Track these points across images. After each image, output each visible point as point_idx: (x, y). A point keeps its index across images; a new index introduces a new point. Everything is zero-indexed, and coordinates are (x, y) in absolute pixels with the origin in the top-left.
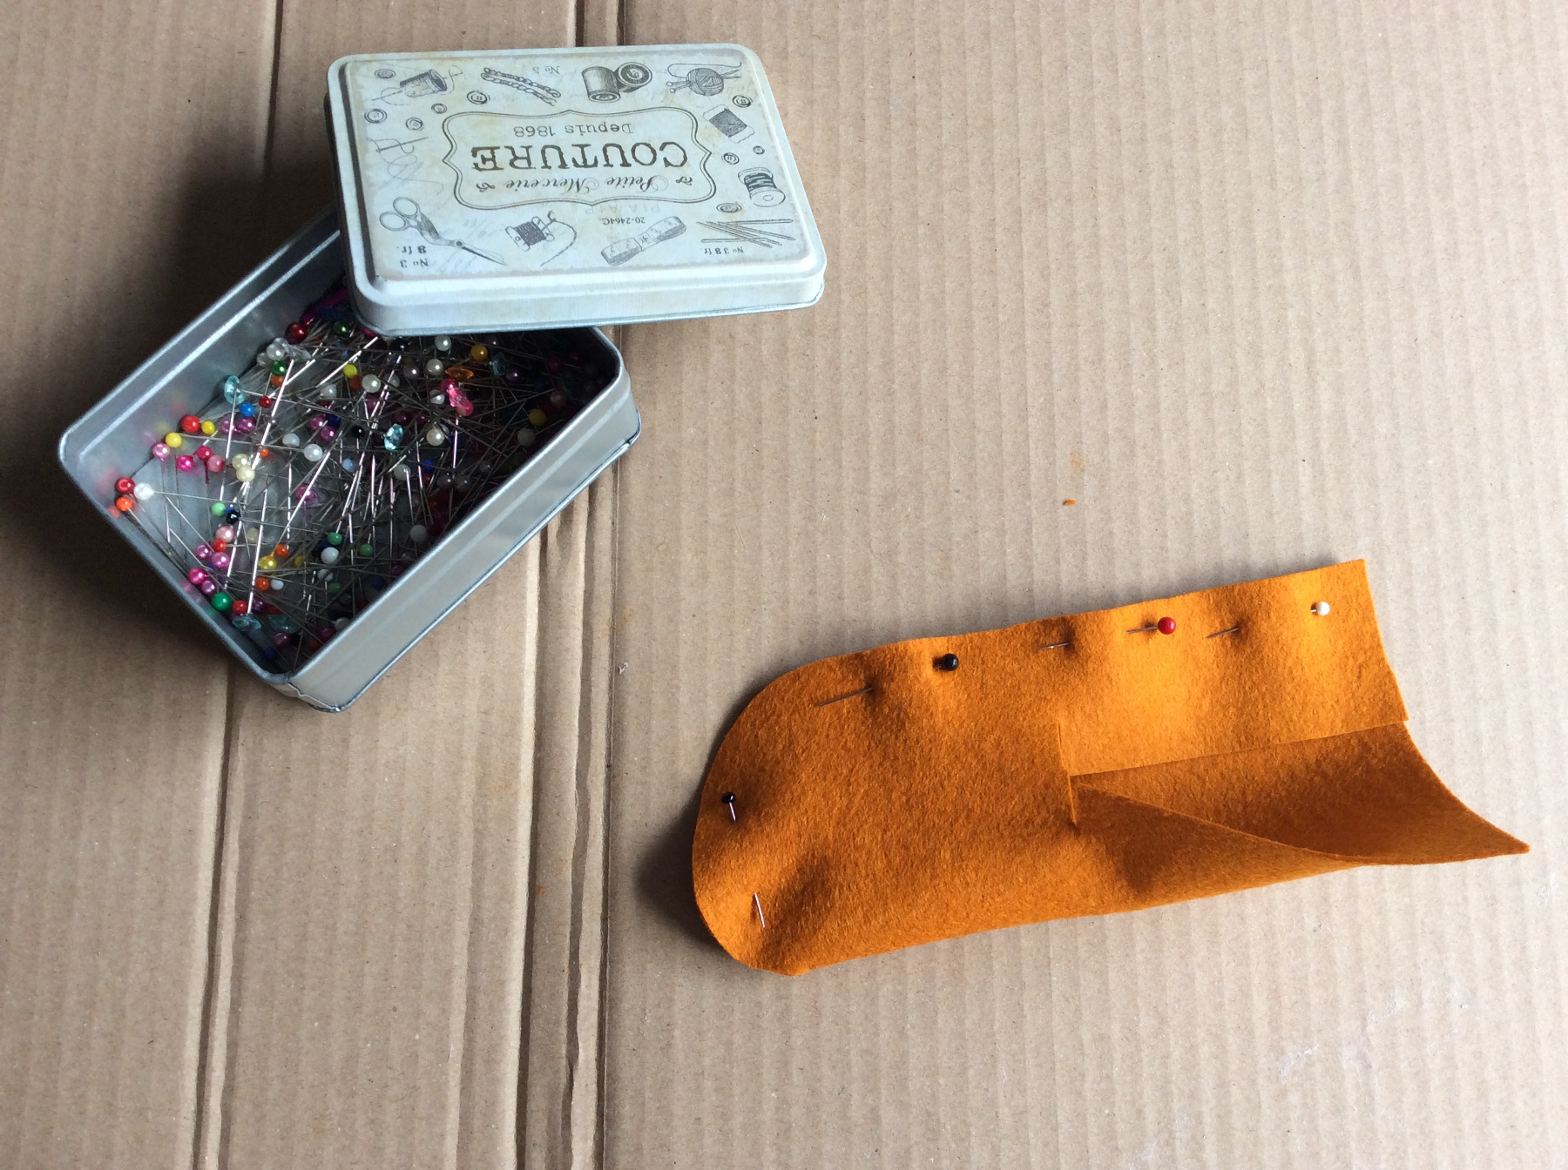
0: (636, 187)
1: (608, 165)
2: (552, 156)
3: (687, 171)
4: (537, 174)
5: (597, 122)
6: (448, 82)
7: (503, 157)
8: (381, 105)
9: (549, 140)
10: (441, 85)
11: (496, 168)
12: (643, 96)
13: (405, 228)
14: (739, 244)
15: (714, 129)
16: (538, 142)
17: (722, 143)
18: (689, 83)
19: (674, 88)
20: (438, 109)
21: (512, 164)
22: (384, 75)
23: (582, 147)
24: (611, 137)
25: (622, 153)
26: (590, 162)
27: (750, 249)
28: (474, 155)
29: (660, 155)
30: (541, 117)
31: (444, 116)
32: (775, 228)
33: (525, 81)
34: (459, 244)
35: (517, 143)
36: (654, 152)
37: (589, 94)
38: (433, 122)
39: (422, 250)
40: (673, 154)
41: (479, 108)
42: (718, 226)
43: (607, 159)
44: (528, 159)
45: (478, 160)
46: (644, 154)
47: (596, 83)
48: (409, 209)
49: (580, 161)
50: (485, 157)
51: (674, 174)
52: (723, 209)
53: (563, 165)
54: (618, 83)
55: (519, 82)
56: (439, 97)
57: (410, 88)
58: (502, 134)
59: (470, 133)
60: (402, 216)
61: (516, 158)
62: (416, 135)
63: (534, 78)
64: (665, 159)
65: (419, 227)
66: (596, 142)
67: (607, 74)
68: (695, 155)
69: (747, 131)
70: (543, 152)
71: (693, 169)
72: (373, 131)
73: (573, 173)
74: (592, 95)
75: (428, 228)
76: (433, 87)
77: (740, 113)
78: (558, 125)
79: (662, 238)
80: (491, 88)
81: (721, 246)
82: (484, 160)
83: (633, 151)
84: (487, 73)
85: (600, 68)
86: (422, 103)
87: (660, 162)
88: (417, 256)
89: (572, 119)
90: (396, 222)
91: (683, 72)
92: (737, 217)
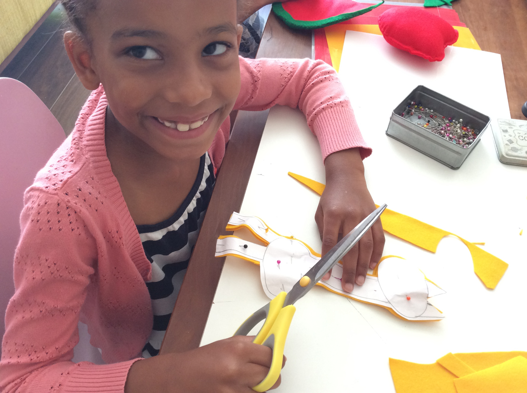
3: (519, 135)
14: (509, 122)
15: (513, 141)
17: (512, 138)
18: (518, 150)
19: (521, 150)
36: (525, 139)
40: (521, 138)
51: (521, 135)
52: (512, 128)
68: (517, 137)
69: (507, 139)
71: (517, 135)
77: (508, 143)
79: (523, 125)
81: (513, 123)
87: (524, 137)
91: (519, 152)
92: (509, 126)
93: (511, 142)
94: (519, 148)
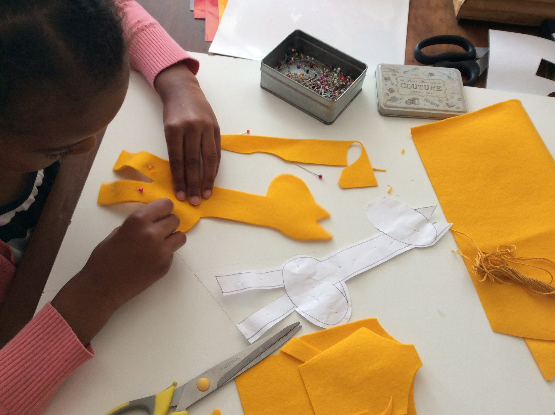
0: (412, 80)
1: (416, 85)
2: (427, 88)
3: (402, 82)
4: (430, 85)
5: (417, 94)
6: (446, 105)
7: (436, 89)
8: (459, 102)
9: (427, 91)
10: (447, 104)
11: (438, 87)
12: (407, 98)
13: (453, 78)
14: (394, 68)
15: (394, 90)
16: (429, 91)
17: (393, 87)
18: (398, 100)
19: (401, 99)
20: (448, 100)
21: (434, 87)
22: (458, 108)
23: (421, 89)
24: (415, 90)
25: (413, 87)
26: (420, 86)
27: (392, 68)
28: (441, 89)
29: (406, 86)
30: (428, 96)
31: (447, 98)
32: (386, 70)
33: (431, 104)
34: (444, 74)
35: (433, 91)
37: (419, 99)
38: (448, 97)
39: (450, 74)
40: (403, 86)
41: (440, 99)
42: (397, 72)
43: (417, 86)
44: (431, 88)
45: (441, 88)
46: (409, 86)
47: (417, 101)
48: (453, 81)
49: (422, 86)
50: (439, 89)
51: (404, 82)
52: (395, 75)
53: (425, 86)
54: (412, 101)
55: (432, 103)
56: (448, 102)
57: (453, 105)
58: (436, 93)
59: (442, 94)
60: (454, 80)
61: (433, 88)
62: (452, 95)
63: (429, 104)
64: (405, 85)
65: (451, 78)
66: (418, 90)
67: (414, 103)
68: (399, 85)
69: (388, 88)
70: (429, 89)
71: (400, 83)
72: (459, 97)
73: (423, 84)
74: (417, 99)
75: (449, 78)
76: (449, 104)
77: (388, 92)
78: (425, 94)
79: (408, 71)
80: (437, 103)
81: (397, 69)
82: (439, 88)
83: (411, 87)
84: (438, 106)
85: (416, 105)
86: (451, 101)
88: (451, 73)
89: (423, 95)
90: (454, 79)
91: (398, 102)
92: (393, 73)
93: (391, 91)
94: (399, 97)
